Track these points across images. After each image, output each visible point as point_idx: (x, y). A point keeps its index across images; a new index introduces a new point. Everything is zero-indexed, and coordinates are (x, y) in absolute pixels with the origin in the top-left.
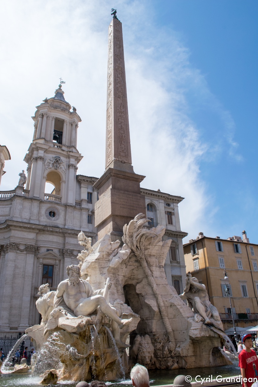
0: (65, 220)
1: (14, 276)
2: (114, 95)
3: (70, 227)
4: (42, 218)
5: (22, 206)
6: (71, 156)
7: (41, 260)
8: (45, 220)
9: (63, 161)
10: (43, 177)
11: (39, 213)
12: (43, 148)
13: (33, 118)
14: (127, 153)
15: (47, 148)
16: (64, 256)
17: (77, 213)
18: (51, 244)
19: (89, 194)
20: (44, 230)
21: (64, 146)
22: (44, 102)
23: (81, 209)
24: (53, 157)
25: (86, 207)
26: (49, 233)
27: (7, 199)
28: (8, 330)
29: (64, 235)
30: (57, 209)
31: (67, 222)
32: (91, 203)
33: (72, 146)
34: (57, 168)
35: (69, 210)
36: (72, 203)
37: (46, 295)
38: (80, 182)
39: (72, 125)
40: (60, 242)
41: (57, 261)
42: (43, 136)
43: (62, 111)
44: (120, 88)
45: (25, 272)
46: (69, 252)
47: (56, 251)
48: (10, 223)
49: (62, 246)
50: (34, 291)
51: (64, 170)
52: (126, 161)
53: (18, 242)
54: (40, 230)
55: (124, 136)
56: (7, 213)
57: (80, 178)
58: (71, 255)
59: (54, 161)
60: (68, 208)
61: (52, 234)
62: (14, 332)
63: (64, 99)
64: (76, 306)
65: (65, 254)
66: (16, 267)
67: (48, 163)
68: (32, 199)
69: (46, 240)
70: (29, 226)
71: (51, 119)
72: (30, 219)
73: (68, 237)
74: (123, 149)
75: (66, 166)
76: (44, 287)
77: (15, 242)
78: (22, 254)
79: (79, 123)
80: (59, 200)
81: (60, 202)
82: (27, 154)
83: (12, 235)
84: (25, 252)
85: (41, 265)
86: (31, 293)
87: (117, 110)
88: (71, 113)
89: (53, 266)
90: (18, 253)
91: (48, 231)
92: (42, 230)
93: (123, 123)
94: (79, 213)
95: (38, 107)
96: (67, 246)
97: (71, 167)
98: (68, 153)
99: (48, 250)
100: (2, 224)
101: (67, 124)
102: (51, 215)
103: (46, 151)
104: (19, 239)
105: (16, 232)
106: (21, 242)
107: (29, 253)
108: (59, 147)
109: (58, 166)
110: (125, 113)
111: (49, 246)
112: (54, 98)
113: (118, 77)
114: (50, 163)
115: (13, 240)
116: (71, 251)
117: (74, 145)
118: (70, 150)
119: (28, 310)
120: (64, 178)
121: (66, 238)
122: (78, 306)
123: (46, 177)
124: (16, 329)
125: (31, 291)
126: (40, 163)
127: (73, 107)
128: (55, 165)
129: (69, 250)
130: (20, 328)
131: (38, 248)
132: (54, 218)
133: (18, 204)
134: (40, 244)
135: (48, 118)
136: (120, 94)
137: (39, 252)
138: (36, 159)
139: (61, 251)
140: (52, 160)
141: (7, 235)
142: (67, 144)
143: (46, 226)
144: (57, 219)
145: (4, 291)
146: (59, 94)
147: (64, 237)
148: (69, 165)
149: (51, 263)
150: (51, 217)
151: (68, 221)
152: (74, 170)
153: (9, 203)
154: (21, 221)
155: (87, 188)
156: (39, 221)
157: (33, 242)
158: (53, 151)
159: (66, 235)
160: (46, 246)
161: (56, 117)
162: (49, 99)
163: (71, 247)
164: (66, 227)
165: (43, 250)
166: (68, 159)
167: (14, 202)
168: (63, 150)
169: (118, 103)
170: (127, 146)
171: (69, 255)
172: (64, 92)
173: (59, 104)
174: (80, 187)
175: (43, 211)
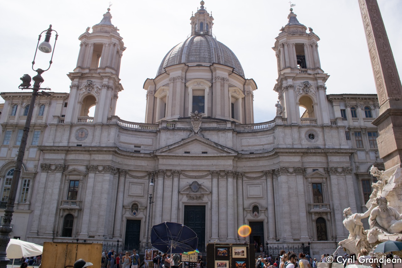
0: (324, 140)
1: (289, 196)
2: (375, 37)
3: (331, 147)
4: (303, 141)
5: (284, 134)
6: (318, 77)
7: (310, 179)
8: (306, 143)
9: (311, 85)
10: (297, 104)
11: (300, 137)
12: (291, 77)
13: (274, 48)
14: (399, 90)
15: (295, 76)
16: (329, 174)
17: (334, 132)
18: (316, 164)
19: (343, 111)
20: (307, 153)
21: (309, 69)
22: (281, 32)
23: (338, 128)
24: (301, 83)
25: (342, 125)
26: (313, 154)
27: (268, 129)
28: (292, 241)
29: (326, 154)
30: (315, 131)
31: (326, 142)
32: (346, 120)
33: (317, 67)
34: (307, 93)
35: (326, 130)
36: (327, 123)
37: (351, 216)
38: (331, 101)
39: (312, 46)
40: (324, 161)
41: (324, 179)
42: (288, 65)
43: (300, 35)
44: (379, 28)
45: (297, 191)
46: (333, 170)
47: (321, 170)
48: (278, 151)
49: (326, 165)
50: (308, 207)
51: (314, 93)
52: (399, 98)
53: (287, 166)
54: (303, 153)
55: (392, 75)
56: (272, 141)
57: (330, 97)
58: (336, 172)
59: (303, 86)
60: (325, 129)
61: (315, 155)
62: (297, 243)
63: (298, 22)
64: (389, 226)
65: (330, 172)
66: (289, 188)
67: (298, 90)
68: (291, 126)
69: (310, 161)
70: (294, 151)
71: (291, 46)
72: (293, 144)
73: (330, 155)
74: (395, 87)
75: (315, 88)
76: (348, 211)
77: (284, 166)
78: (292, 176)
79: (318, 42)
80: (315, 122)
81: (316, 123)
82: (276, 84)
83: (281, 160)
84: (294, 174)
85: (310, 184)
86: (306, 209)
87: (381, 51)
88: (309, 35)
89: (321, 184)
90: (289, 175)
91: (311, 153)
92: (306, 152)
93: (389, 62)
94: (336, 131)
95: (277, 38)
96: (330, 164)
97: (320, 89)
98: (314, 76)
99: (314, 170)
100: (270, 152)
101: (307, 47)
102: (311, 137)
103: (294, 78)
104: (287, 163)
105: (284, 157)
106: (289, 165)
107: (298, 175)
108: (305, 71)
109: (308, 90)
110: (388, 51)
111: (314, 166)
112: (288, 25)
113: (374, 17)
114: (300, 89)
115: (283, 164)
116: (335, 168)
117: (318, 66)
118: (316, 72)
119: (306, 224)
120: (315, 100)
121: (328, 157)
122: (391, 226)
123: (299, 103)
124: (299, 240)
125: (306, 208)
126: (291, 91)
127: (309, 28)
128: (305, 90)
129: (333, 168)
130: (302, 239)
131: (305, 169)
132: (313, 140)
133: (280, 132)
134: (306, 165)
135: (289, 46)
136: (380, 33)
137: (306, 173)
138: (287, 88)
139: (326, 169)
140: (301, 85)
141: (276, 161)
142: (311, 67)
143: (308, 149)
144: (317, 141)
145: (284, 209)
146: (292, 17)
147: (327, 156)
148: (317, 87)
149: (319, 181)
150: (311, 140)
151: (327, 140)
152: (323, 91)
153: (271, 132)
154: (286, 147)
155: (340, 106)
156: (301, 145)
157: (299, 164)
158: (301, 77)
159: (328, 154)
160: (312, 166)
161: (295, 43)
162: (285, 27)
163: (335, 164)
164: (327, 147)
165: (309, 171)
166: (315, 81)
167: (276, 131)
168: (310, 74)
169: (380, 44)
170: (398, 83)
171: (334, 173)
172: (297, 15)
173: (295, 28)
174: (333, 106)
175: (303, 135)
